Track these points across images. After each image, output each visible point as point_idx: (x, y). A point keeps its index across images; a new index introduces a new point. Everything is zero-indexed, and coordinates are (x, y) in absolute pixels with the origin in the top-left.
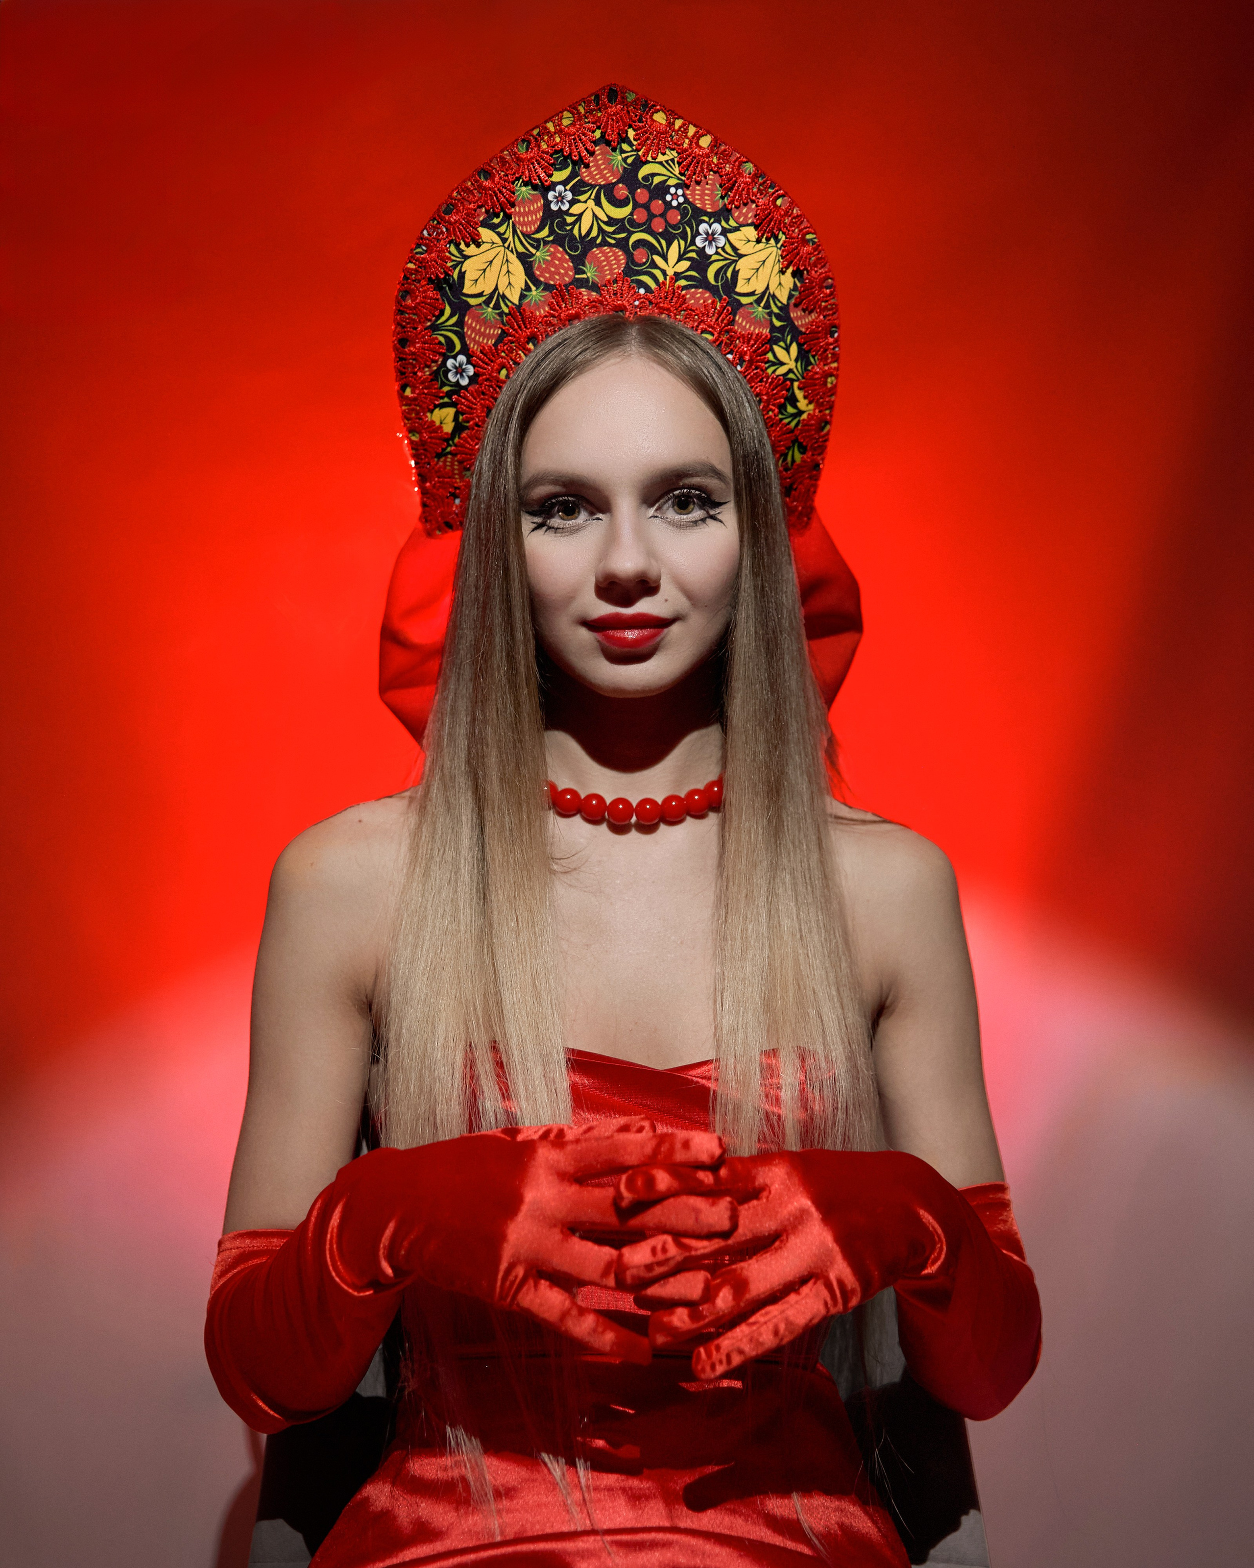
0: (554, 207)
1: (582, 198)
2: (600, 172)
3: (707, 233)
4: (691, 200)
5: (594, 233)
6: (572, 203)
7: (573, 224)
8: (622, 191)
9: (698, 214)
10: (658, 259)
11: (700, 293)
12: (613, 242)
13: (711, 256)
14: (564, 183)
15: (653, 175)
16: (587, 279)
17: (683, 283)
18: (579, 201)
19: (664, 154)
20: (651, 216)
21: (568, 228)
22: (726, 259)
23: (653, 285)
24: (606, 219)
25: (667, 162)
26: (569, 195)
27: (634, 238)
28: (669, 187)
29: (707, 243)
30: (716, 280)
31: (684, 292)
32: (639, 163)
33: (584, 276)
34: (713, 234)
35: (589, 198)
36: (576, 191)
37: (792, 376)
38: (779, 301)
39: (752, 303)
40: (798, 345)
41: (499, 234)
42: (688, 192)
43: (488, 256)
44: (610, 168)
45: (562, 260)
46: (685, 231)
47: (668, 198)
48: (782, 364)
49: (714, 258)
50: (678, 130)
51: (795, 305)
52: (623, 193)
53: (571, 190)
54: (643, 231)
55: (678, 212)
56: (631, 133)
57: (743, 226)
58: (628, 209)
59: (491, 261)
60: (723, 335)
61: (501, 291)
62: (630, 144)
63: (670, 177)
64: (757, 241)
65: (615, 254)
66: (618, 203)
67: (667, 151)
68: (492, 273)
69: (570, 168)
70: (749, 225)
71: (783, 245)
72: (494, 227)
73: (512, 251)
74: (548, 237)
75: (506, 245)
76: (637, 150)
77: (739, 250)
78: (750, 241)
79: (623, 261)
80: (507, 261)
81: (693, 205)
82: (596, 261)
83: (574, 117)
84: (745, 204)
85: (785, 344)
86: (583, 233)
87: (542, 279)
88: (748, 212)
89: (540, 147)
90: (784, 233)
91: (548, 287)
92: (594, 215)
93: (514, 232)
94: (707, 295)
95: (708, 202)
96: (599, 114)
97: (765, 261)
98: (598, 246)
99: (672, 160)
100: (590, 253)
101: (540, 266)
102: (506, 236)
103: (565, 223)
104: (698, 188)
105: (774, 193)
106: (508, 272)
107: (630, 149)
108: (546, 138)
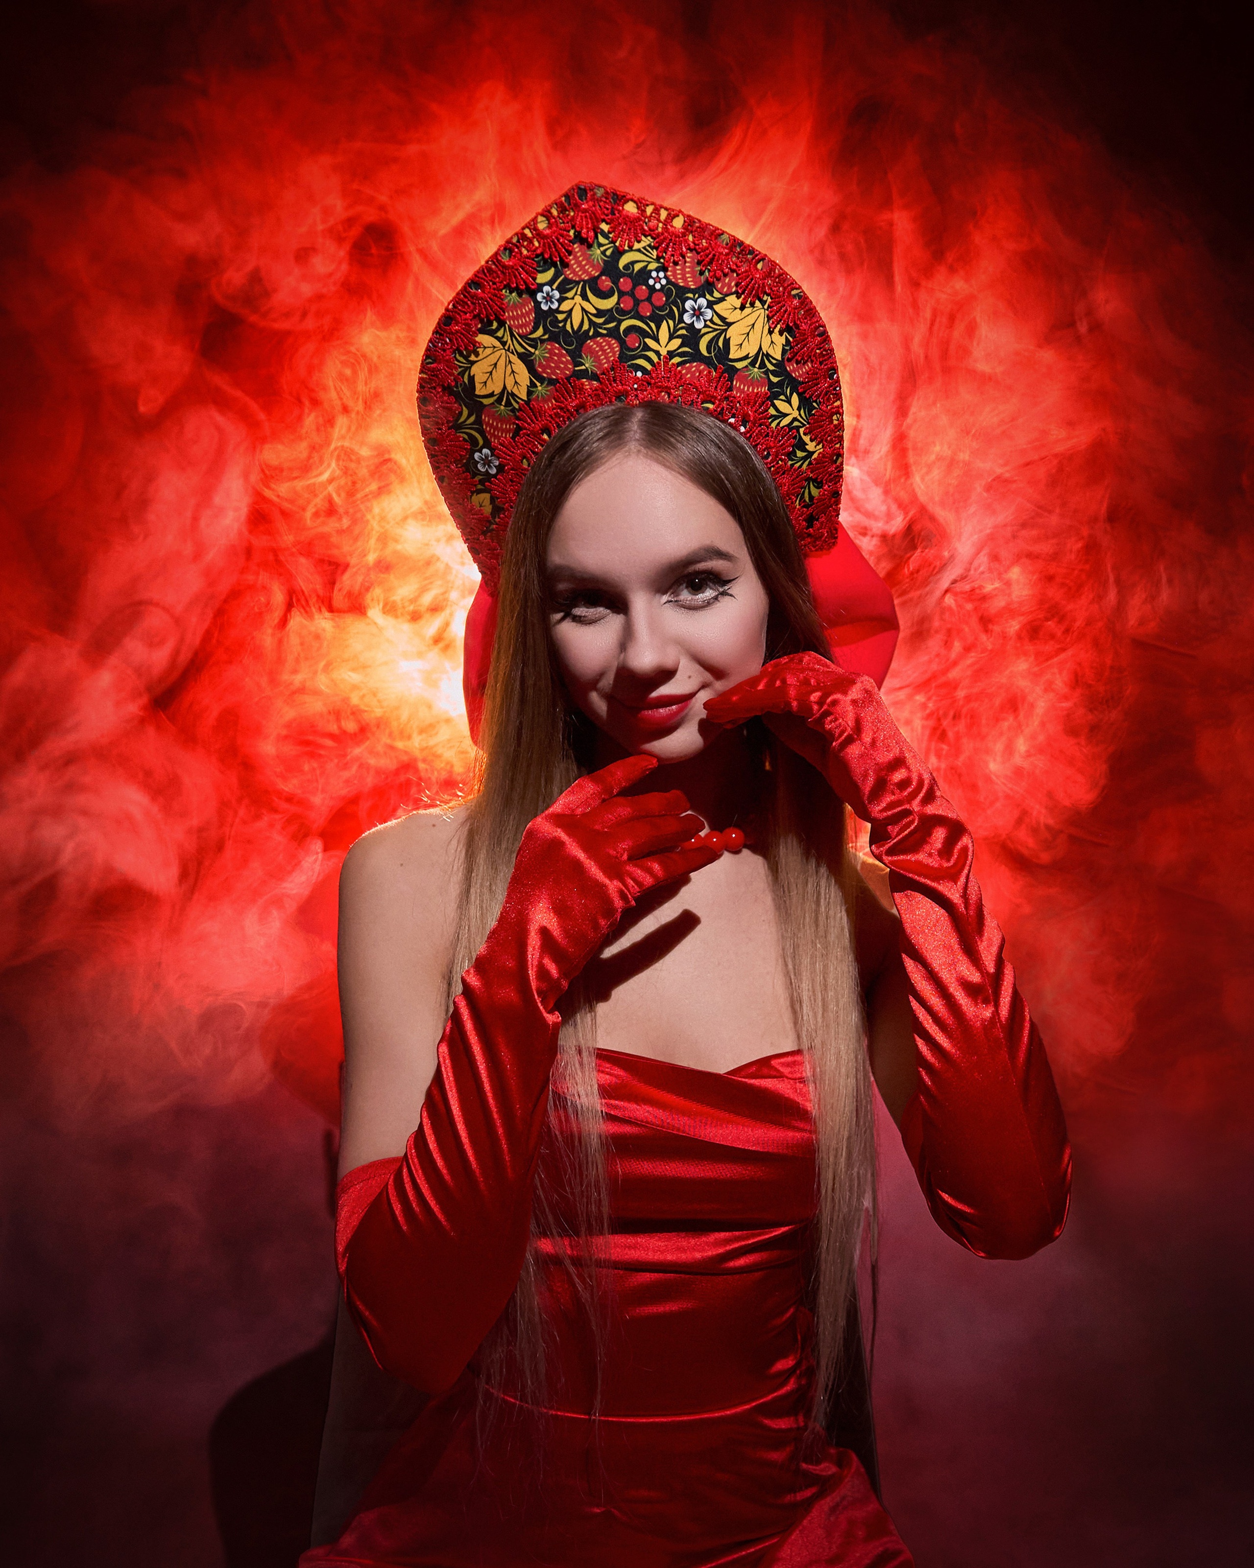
0: (544, 307)
1: (570, 294)
2: (582, 267)
3: (693, 309)
4: (673, 280)
5: (586, 326)
6: (561, 300)
7: (565, 320)
8: (606, 283)
9: (682, 293)
10: (650, 342)
11: (695, 366)
12: (605, 332)
13: (700, 330)
14: (550, 283)
15: (633, 263)
16: (587, 369)
17: (677, 360)
18: (567, 298)
19: (639, 242)
20: (637, 302)
21: (561, 325)
22: (717, 330)
23: (649, 367)
24: (594, 312)
25: (644, 248)
26: (557, 294)
27: (624, 325)
28: (651, 271)
29: (695, 318)
30: (709, 352)
31: (679, 368)
32: (619, 253)
33: (583, 367)
34: (700, 308)
35: (576, 294)
36: (562, 289)
37: (796, 424)
38: (773, 358)
39: (747, 367)
40: (799, 395)
41: (497, 338)
42: (669, 273)
43: (493, 359)
44: (590, 262)
45: (560, 355)
46: (671, 309)
47: (651, 282)
48: (786, 415)
49: (703, 331)
50: (651, 216)
51: (789, 360)
52: (608, 285)
53: (557, 289)
54: (630, 318)
55: (662, 295)
56: (605, 227)
57: (728, 295)
58: (614, 299)
59: (495, 364)
60: (723, 402)
61: (509, 388)
62: (606, 236)
63: (649, 262)
64: (742, 308)
65: (609, 344)
66: (604, 295)
67: (643, 238)
68: (498, 374)
69: (553, 269)
70: (732, 294)
71: (769, 307)
72: (492, 333)
73: (513, 353)
74: (543, 335)
75: (506, 348)
76: (613, 242)
77: (726, 319)
78: (736, 308)
79: (617, 349)
80: (510, 362)
81: (676, 285)
82: (592, 352)
83: (548, 219)
84: (725, 275)
85: (786, 397)
86: (576, 328)
87: (545, 375)
88: (730, 282)
89: (521, 253)
90: (768, 295)
91: (551, 382)
92: (583, 309)
93: (512, 335)
94: (702, 367)
95: (689, 279)
96: (572, 214)
97: (754, 324)
98: (591, 338)
99: (649, 246)
100: (585, 345)
101: (540, 363)
102: (505, 339)
103: (557, 321)
104: (678, 267)
105: (753, 258)
106: (513, 372)
107: (607, 242)
108: (525, 243)
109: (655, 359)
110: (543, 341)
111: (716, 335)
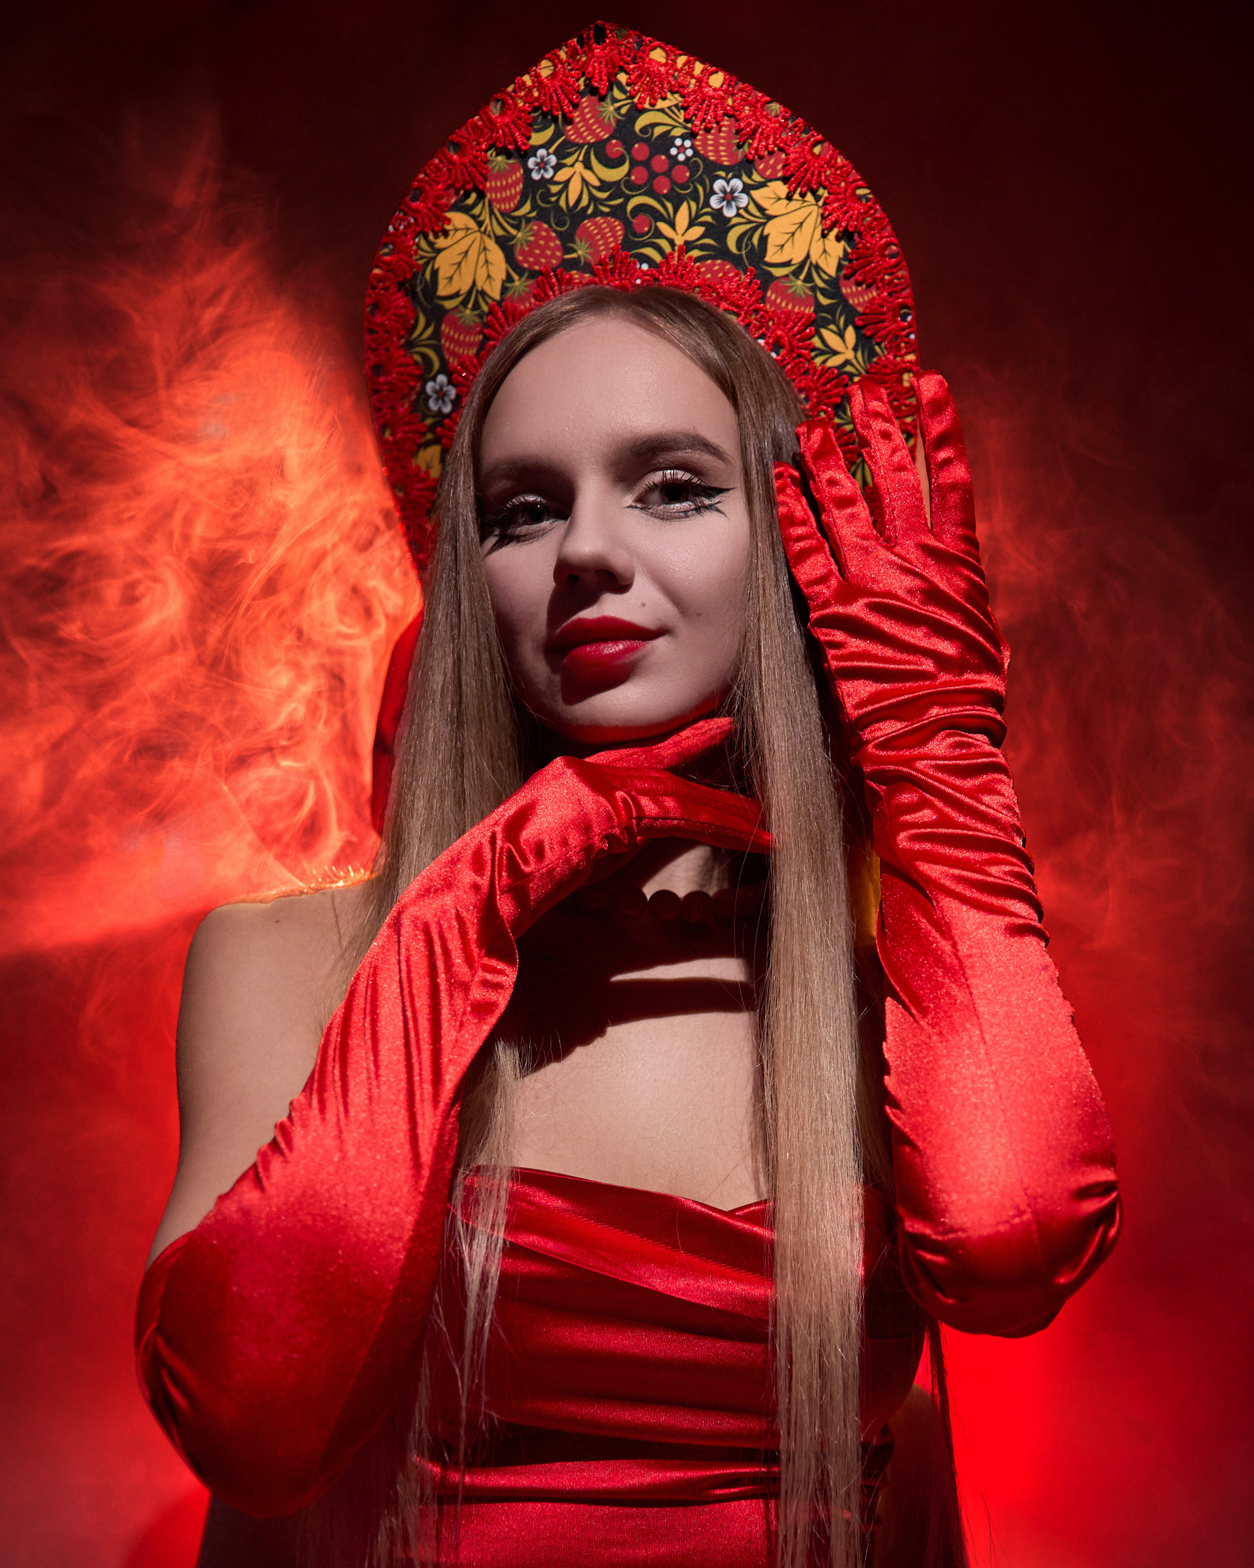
0: (536, 176)
1: (569, 161)
2: (589, 128)
3: (724, 191)
4: (702, 152)
5: (585, 202)
6: (557, 168)
7: (559, 193)
8: (616, 148)
9: (712, 170)
10: (663, 227)
11: (718, 265)
12: (606, 210)
13: (730, 219)
14: (547, 145)
15: (654, 125)
16: (579, 258)
17: (695, 253)
18: (565, 165)
19: (664, 98)
20: (653, 175)
21: (553, 199)
22: (750, 222)
23: (657, 258)
24: (597, 184)
25: (669, 108)
26: (553, 160)
27: (633, 203)
28: (675, 138)
29: (725, 203)
30: (739, 248)
31: (698, 264)
32: (637, 111)
33: (574, 255)
34: (733, 191)
35: (577, 160)
36: (561, 154)
37: (849, 368)
38: (825, 272)
39: (787, 276)
40: (857, 328)
41: (474, 217)
42: (698, 143)
43: (463, 246)
44: (600, 122)
45: (548, 239)
46: (696, 190)
47: (674, 151)
48: (835, 353)
49: (734, 221)
50: (682, 69)
51: (847, 277)
52: (617, 151)
53: (556, 153)
54: (644, 194)
55: (686, 168)
56: (622, 77)
57: (771, 180)
58: (625, 168)
59: (466, 252)
60: (750, 315)
61: (479, 286)
62: (623, 91)
63: (674, 127)
64: (789, 198)
65: (610, 225)
66: (612, 163)
67: (669, 95)
68: (468, 269)
69: (553, 127)
70: (777, 179)
71: (825, 204)
72: (467, 210)
73: (489, 236)
74: (529, 213)
75: (483, 229)
76: (632, 97)
77: (766, 210)
78: (779, 199)
79: (620, 233)
80: (485, 249)
81: (705, 159)
82: (590, 237)
83: (555, 66)
84: (771, 153)
85: (838, 327)
86: (571, 203)
87: (526, 265)
88: (776, 163)
89: (516, 104)
90: (825, 188)
91: (533, 274)
92: (583, 180)
93: (492, 213)
94: (728, 267)
95: (723, 154)
96: (584, 59)
97: (801, 223)
98: (589, 217)
99: (676, 106)
100: (581, 225)
101: (522, 249)
102: (481, 218)
103: (549, 194)
104: (710, 137)
105: (809, 139)
106: (487, 261)
107: (624, 97)
108: (523, 94)
109: (667, 249)
111: (750, 229)
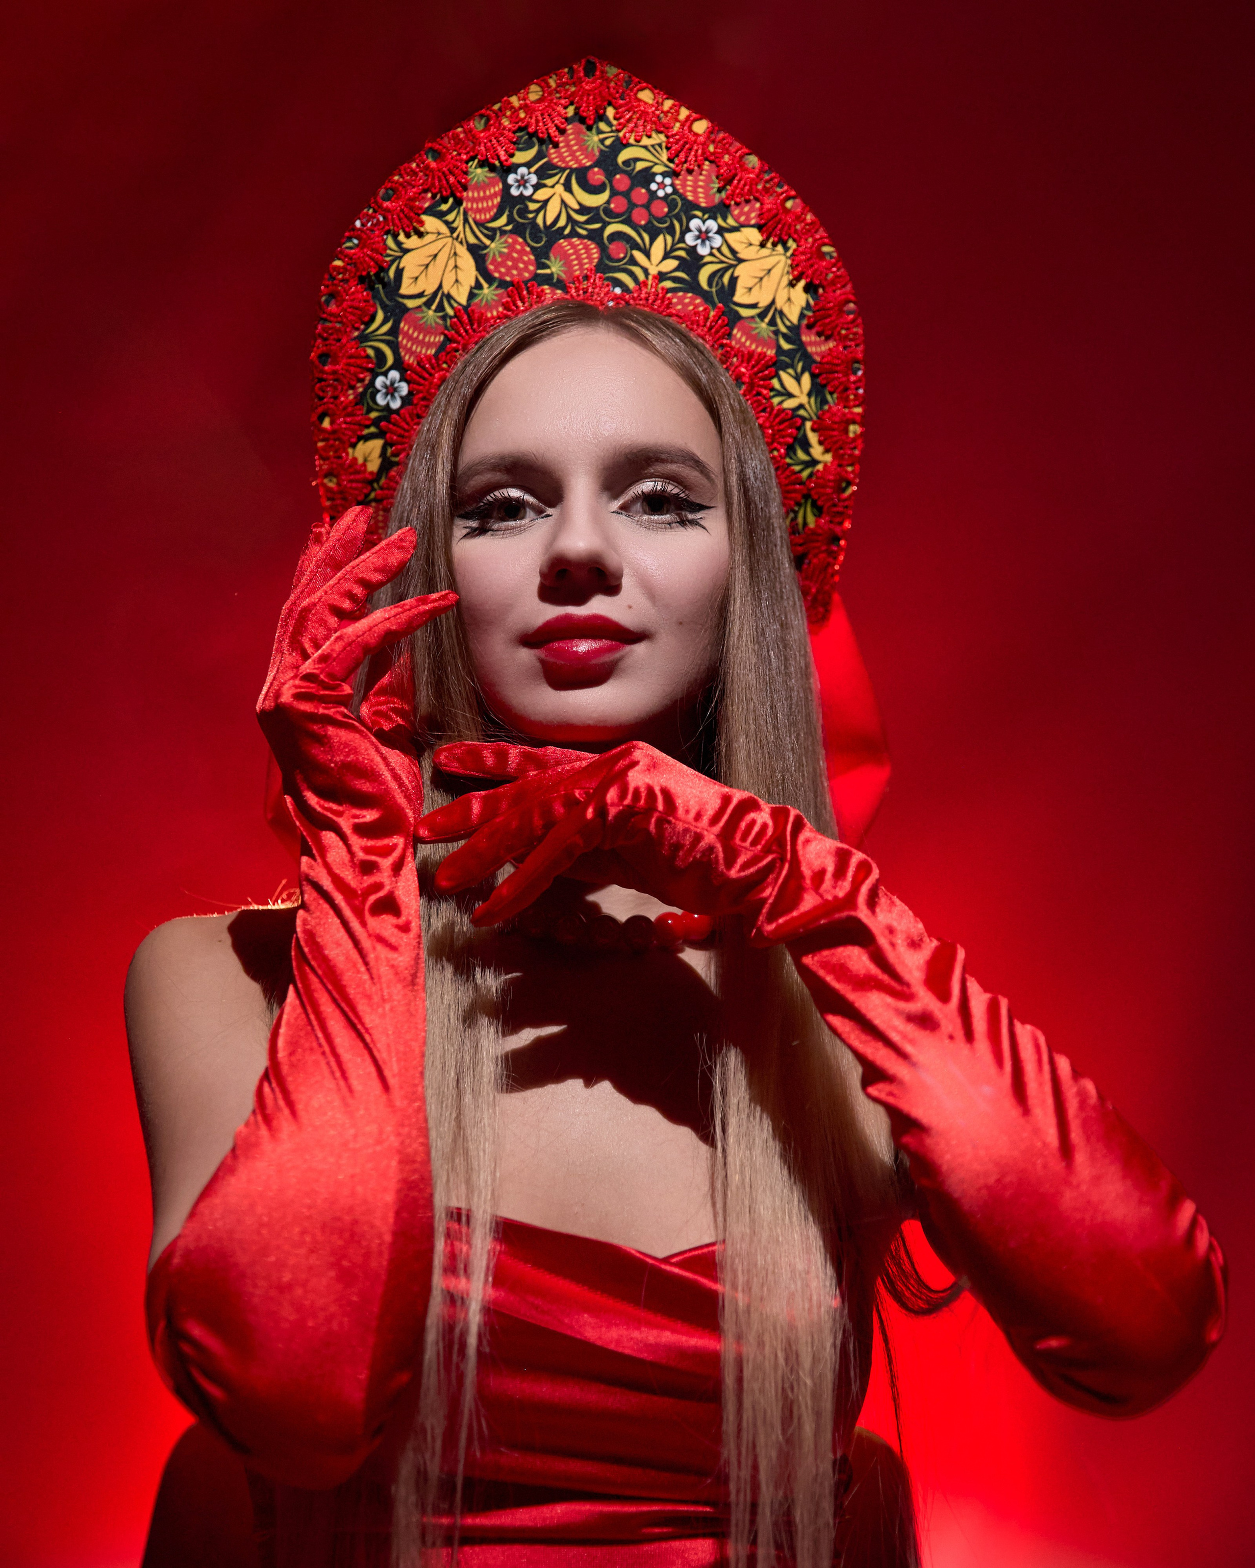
0: (514, 192)
1: (549, 182)
4: (681, 191)
5: (562, 222)
6: (537, 187)
7: (537, 211)
8: (597, 176)
9: (689, 208)
10: (638, 256)
11: (689, 298)
12: (584, 233)
13: (702, 257)
14: (528, 165)
15: (636, 160)
16: (552, 274)
17: (668, 284)
18: (545, 186)
19: (649, 137)
20: (632, 206)
21: (531, 216)
22: (722, 262)
24: (577, 207)
25: (653, 146)
26: (534, 179)
27: (610, 229)
28: (655, 174)
29: (699, 241)
30: (710, 284)
31: (669, 295)
32: (621, 144)
34: (707, 232)
35: (557, 182)
36: (543, 173)
37: (802, 412)
38: (788, 319)
39: (753, 317)
40: (812, 376)
41: (447, 223)
42: (678, 182)
43: (433, 249)
44: (583, 149)
45: (522, 252)
46: (672, 226)
47: (654, 187)
48: (791, 396)
49: (707, 259)
50: (668, 111)
51: (807, 326)
52: (599, 179)
53: (536, 173)
54: (622, 222)
55: (664, 204)
56: (610, 111)
57: (745, 226)
58: (605, 196)
59: (436, 256)
61: (446, 289)
62: (609, 124)
63: (656, 164)
64: (762, 245)
65: (586, 247)
66: (592, 189)
67: (654, 134)
68: (436, 269)
69: (536, 148)
70: (752, 226)
71: (793, 255)
72: (440, 215)
73: (461, 243)
74: (505, 225)
75: (455, 235)
76: (617, 131)
77: (738, 253)
78: (752, 245)
79: (596, 255)
80: (455, 254)
81: (683, 198)
82: (565, 257)
83: (543, 92)
84: (746, 201)
85: (796, 372)
86: (549, 222)
87: (497, 275)
88: (750, 211)
89: (501, 122)
90: (794, 240)
91: (503, 284)
92: (563, 202)
93: (466, 221)
95: (701, 195)
96: (573, 89)
97: (770, 270)
98: (566, 237)
99: (660, 145)
100: (556, 245)
101: (494, 260)
102: (454, 225)
103: (527, 210)
104: (690, 178)
105: (782, 193)
106: (456, 266)
107: (609, 129)
108: (508, 113)
109: (641, 277)
110: (503, 233)
111: (722, 269)
